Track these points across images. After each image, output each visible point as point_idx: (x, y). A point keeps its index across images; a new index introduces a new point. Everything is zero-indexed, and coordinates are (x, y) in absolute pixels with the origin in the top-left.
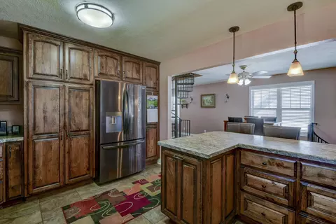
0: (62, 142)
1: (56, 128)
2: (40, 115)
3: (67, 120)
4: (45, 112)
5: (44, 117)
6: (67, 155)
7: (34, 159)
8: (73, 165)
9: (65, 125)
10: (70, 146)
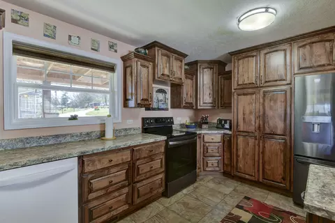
0: (257, 142)
1: (252, 128)
2: (241, 116)
3: (261, 123)
4: (244, 114)
5: (244, 118)
6: (261, 156)
7: (237, 150)
8: (267, 167)
9: (259, 127)
10: (264, 147)
